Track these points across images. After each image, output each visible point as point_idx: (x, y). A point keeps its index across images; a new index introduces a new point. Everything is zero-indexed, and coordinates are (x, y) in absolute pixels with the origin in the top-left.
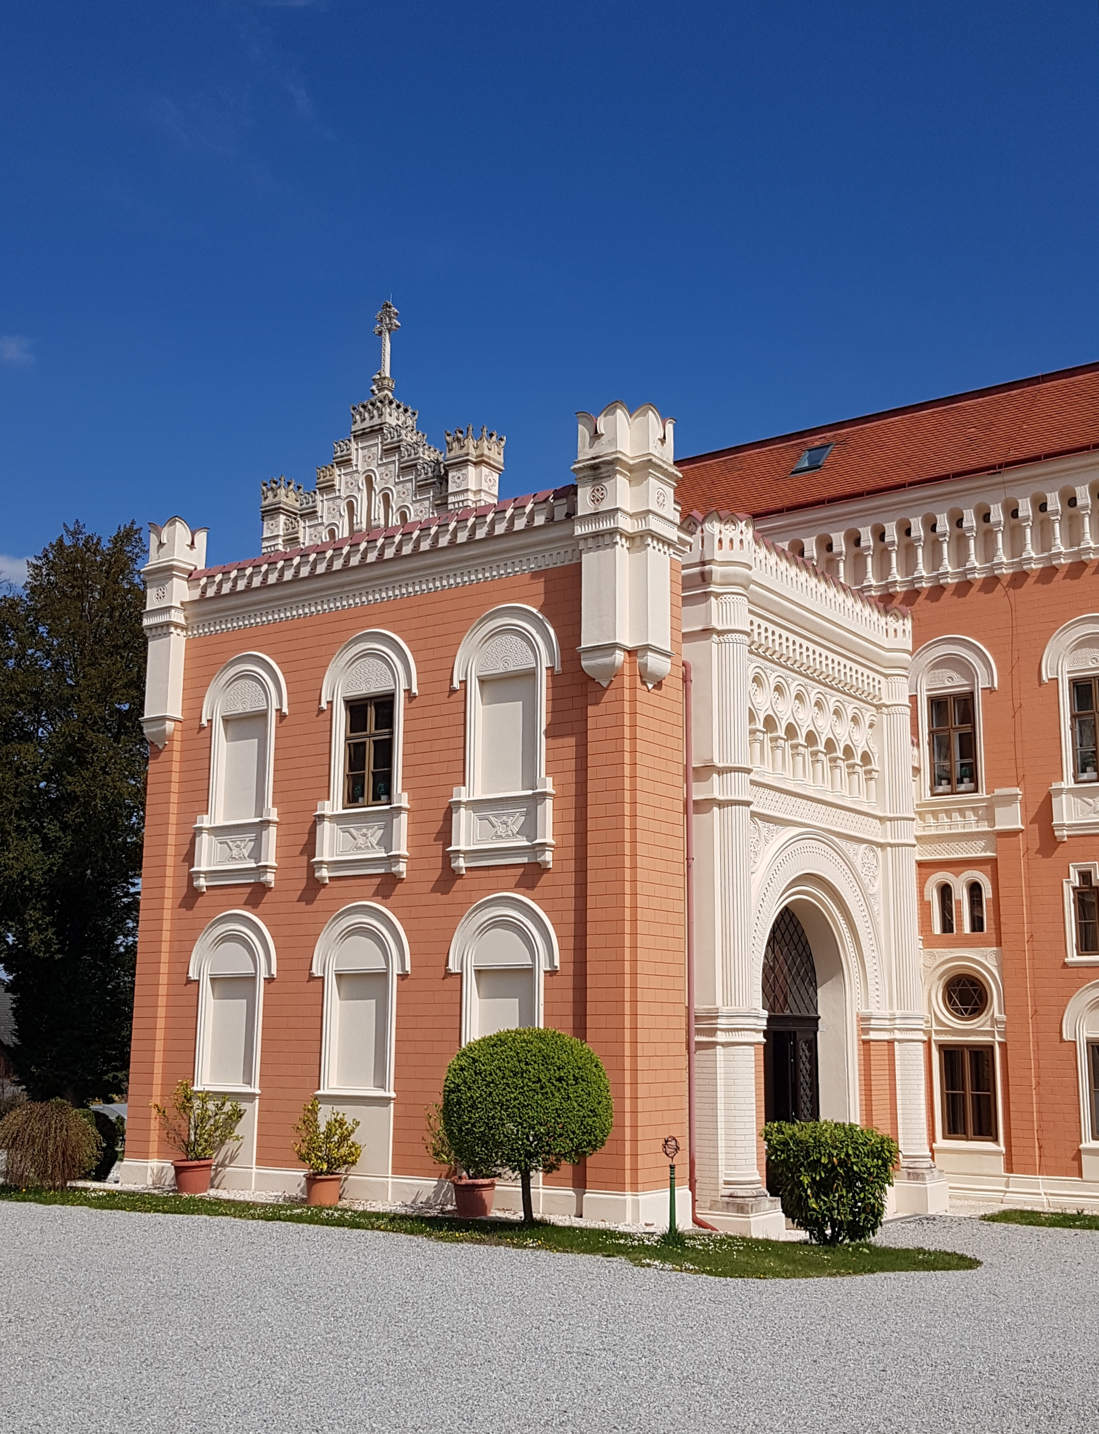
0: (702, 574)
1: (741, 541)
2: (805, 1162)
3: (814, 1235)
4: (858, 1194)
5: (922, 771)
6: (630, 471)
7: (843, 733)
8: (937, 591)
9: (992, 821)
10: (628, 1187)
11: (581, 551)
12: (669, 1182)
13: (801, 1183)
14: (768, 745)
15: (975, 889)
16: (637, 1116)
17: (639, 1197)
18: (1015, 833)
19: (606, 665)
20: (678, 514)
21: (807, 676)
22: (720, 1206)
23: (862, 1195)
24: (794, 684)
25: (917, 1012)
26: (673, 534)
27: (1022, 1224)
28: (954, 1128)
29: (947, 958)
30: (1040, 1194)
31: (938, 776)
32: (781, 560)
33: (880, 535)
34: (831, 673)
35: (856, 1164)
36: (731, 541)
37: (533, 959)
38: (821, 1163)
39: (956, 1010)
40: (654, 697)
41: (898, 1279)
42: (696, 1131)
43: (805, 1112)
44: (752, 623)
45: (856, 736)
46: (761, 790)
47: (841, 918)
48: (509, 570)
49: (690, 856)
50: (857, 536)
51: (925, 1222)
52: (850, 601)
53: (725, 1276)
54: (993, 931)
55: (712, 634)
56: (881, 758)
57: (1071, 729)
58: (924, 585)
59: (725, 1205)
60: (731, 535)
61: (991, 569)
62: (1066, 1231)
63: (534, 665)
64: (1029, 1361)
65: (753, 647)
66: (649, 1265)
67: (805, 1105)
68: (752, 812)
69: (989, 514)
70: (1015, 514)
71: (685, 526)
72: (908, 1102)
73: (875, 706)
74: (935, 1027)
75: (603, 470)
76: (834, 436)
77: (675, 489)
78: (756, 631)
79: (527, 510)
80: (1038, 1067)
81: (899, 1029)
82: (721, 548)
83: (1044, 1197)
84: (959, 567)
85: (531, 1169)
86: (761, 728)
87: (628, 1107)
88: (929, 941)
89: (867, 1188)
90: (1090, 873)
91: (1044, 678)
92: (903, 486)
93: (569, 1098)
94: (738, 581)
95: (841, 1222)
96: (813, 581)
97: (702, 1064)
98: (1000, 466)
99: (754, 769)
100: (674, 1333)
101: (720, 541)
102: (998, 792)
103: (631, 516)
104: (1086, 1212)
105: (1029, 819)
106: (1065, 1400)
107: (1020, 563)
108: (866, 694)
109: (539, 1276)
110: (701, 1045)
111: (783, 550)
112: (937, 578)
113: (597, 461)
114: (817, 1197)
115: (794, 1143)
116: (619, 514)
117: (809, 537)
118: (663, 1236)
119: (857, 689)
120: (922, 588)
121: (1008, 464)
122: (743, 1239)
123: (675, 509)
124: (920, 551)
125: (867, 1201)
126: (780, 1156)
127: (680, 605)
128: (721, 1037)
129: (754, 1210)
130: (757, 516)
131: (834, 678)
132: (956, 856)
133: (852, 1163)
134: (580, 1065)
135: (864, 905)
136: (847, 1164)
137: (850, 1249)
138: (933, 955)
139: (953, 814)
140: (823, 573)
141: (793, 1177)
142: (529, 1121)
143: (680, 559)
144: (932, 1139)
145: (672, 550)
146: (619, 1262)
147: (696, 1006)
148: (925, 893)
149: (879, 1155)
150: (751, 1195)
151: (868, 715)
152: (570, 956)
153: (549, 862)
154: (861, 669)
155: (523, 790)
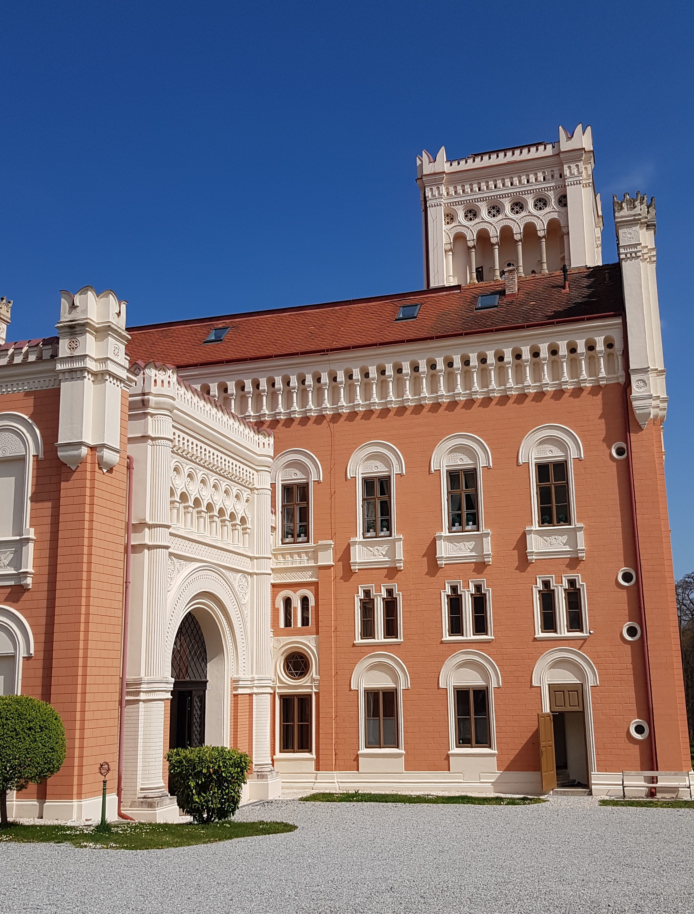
0: (143, 401)
1: (169, 382)
2: (193, 773)
3: (196, 818)
4: (225, 791)
5: (277, 529)
6: (96, 332)
7: (230, 505)
8: (289, 421)
9: (316, 560)
10: (75, 796)
11: (60, 380)
12: (102, 791)
13: (189, 786)
14: (182, 510)
15: (305, 600)
16: (83, 750)
17: (82, 803)
18: (329, 567)
19: (75, 456)
20: (128, 362)
21: (208, 469)
22: (137, 804)
23: (227, 791)
24: (200, 474)
25: (268, 676)
26: (124, 374)
27: (323, 802)
28: (286, 746)
29: (287, 642)
30: (334, 783)
31: (287, 532)
32: (194, 396)
33: (257, 385)
34: (223, 467)
35: (224, 772)
36: (162, 382)
37: (15, 649)
38: (202, 773)
39: (291, 674)
40: (107, 478)
41: (246, 841)
42: (123, 757)
43: (196, 741)
44: (174, 434)
45: (238, 507)
46: (177, 539)
47: (224, 619)
48: (9, 390)
49: (128, 581)
50: (242, 385)
51: (266, 804)
52: (237, 424)
53: (136, 849)
54: (314, 626)
55: (148, 439)
56: (252, 521)
57: (362, 507)
58: (282, 417)
59: (140, 803)
60: (163, 378)
61: (321, 410)
62: (348, 804)
63: (24, 453)
64: (319, 886)
65: (174, 449)
66: (86, 846)
67: (196, 736)
68: (169, 553)
69: (320, 378)
70: (335, 379)
71: (132, 370)
72: (259, 731)
73: (250, 489)
74: (278, 685)
75: (77, 329)
76: (231, 322)
77: (126, 346)
78: (177, 439)
79: (24, 350)
80: (336, 706)
81: (256, 687)
82: (155, 385)
83: (337, 784)
84: (302, 408)
85: (7, 789)
86: (178, 500)
87: (77, 744)
88: (277, 632)
89: (230, 786)
90: (370, 591)
91: (348, 476)
92: (271, 357)
93: (36, 741)
94: (166, 407)
95: (214, 809)
96: (214, 410)
97: (130, 714)
98: (328, 351)
99: (172, 526)
100: (99, 889)
101: (155, 381)
102: (320, 542)
103: (96, 360)
104: (360, 792)
105: (337, 559)
106: (338, 907)
107: (337, 409)
108: (245, 481)
109: (8, 860)
110: (129, 702)
111: (196, 390)
112: (289, 414)
113: (73, 323)
114: (199, 794)
115: (186, 761)
116: (88, 359)
117: (213, 383)
118: (97, 827)
119: (240, 478)
120: (281, 419)
121: (332, 350)
122: (150, 824)
123: (125, 358)
124: (280, 397)
125: (230, 795)
126: (177, 770)
127: (127, 419)
128: (143, 696)
129: (159, 805)
130: (179, 367)
131: (225, 471)
132: (295, 581)
133: (222, 772)
134: (45, 719)
135: (239, 611)
136: (218, 772)
137: (218, 825)
138: (278, 641)
139: (294, 555)
140: (220, 405)
141: (184, 783)
142: (7, 757)
143: (128, 390)
144: (273, 753)
145: (122, 385)
146: (66, 846)
147: (127, 677)
148: (276, 603)
149: (239, 765)
150: (158, 796)
151: (246, 494)
152: (42, 646)
153: (29, 585)
154: (242, 466)
155: (13, 536)
